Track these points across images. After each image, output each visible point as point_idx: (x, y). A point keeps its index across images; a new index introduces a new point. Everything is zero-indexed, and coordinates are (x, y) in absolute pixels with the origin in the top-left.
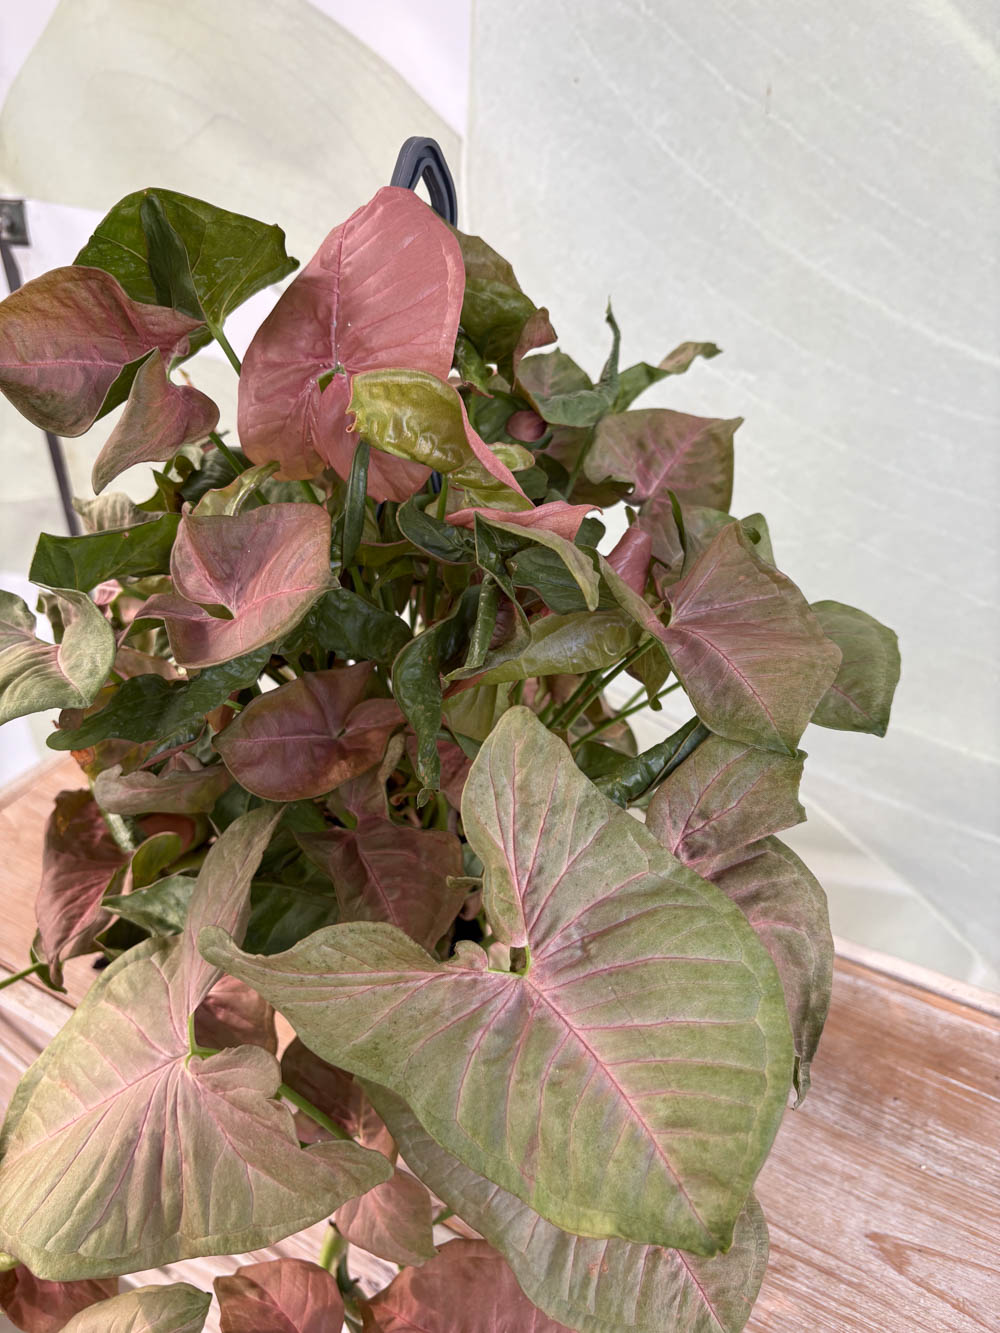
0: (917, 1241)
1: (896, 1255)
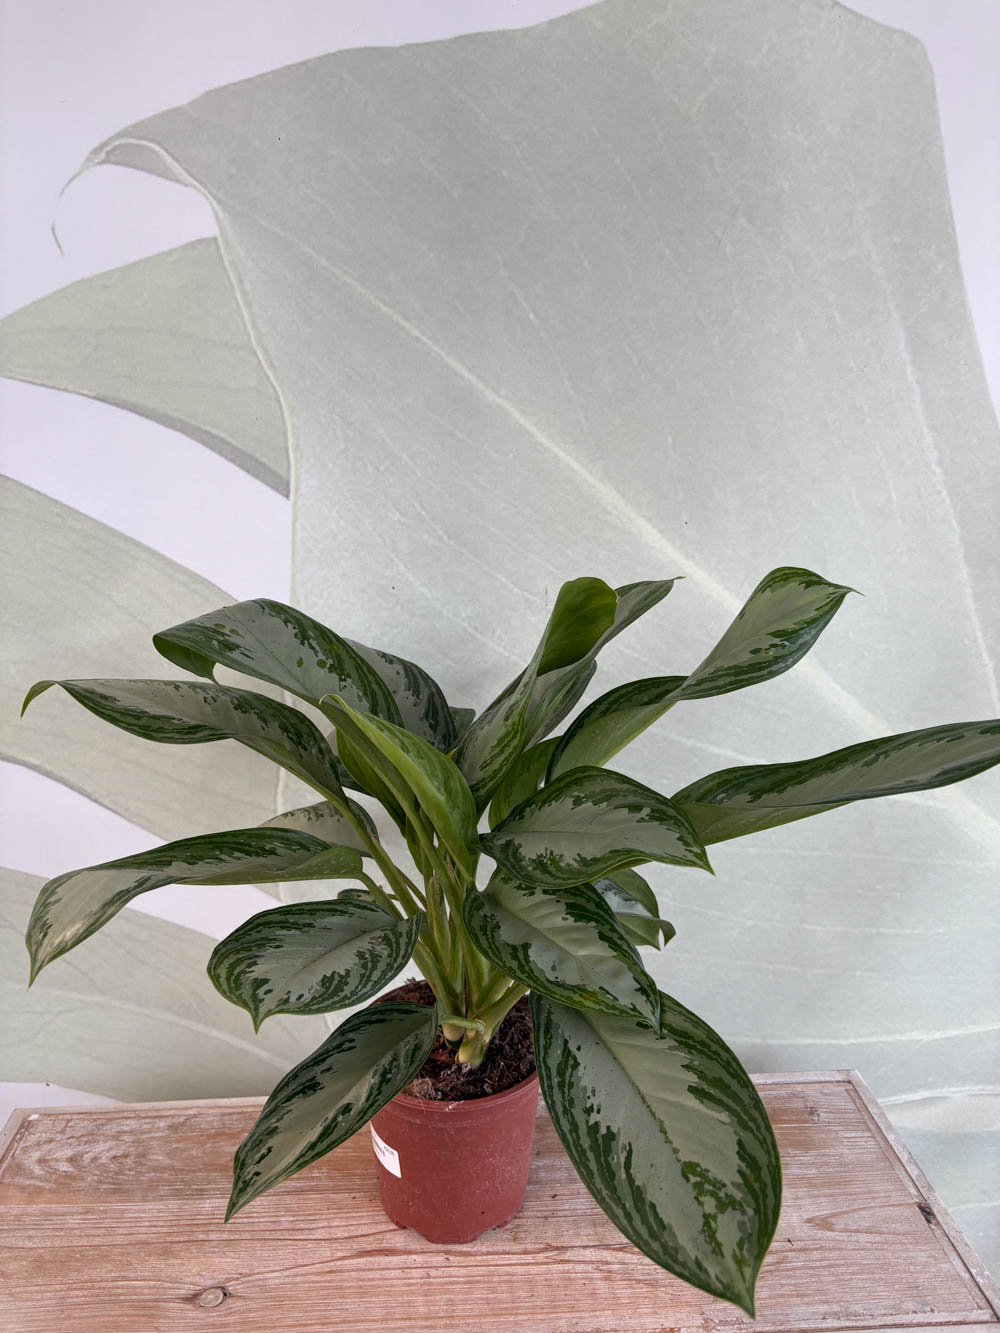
0: (828, 1212)
1: (824, 1224)
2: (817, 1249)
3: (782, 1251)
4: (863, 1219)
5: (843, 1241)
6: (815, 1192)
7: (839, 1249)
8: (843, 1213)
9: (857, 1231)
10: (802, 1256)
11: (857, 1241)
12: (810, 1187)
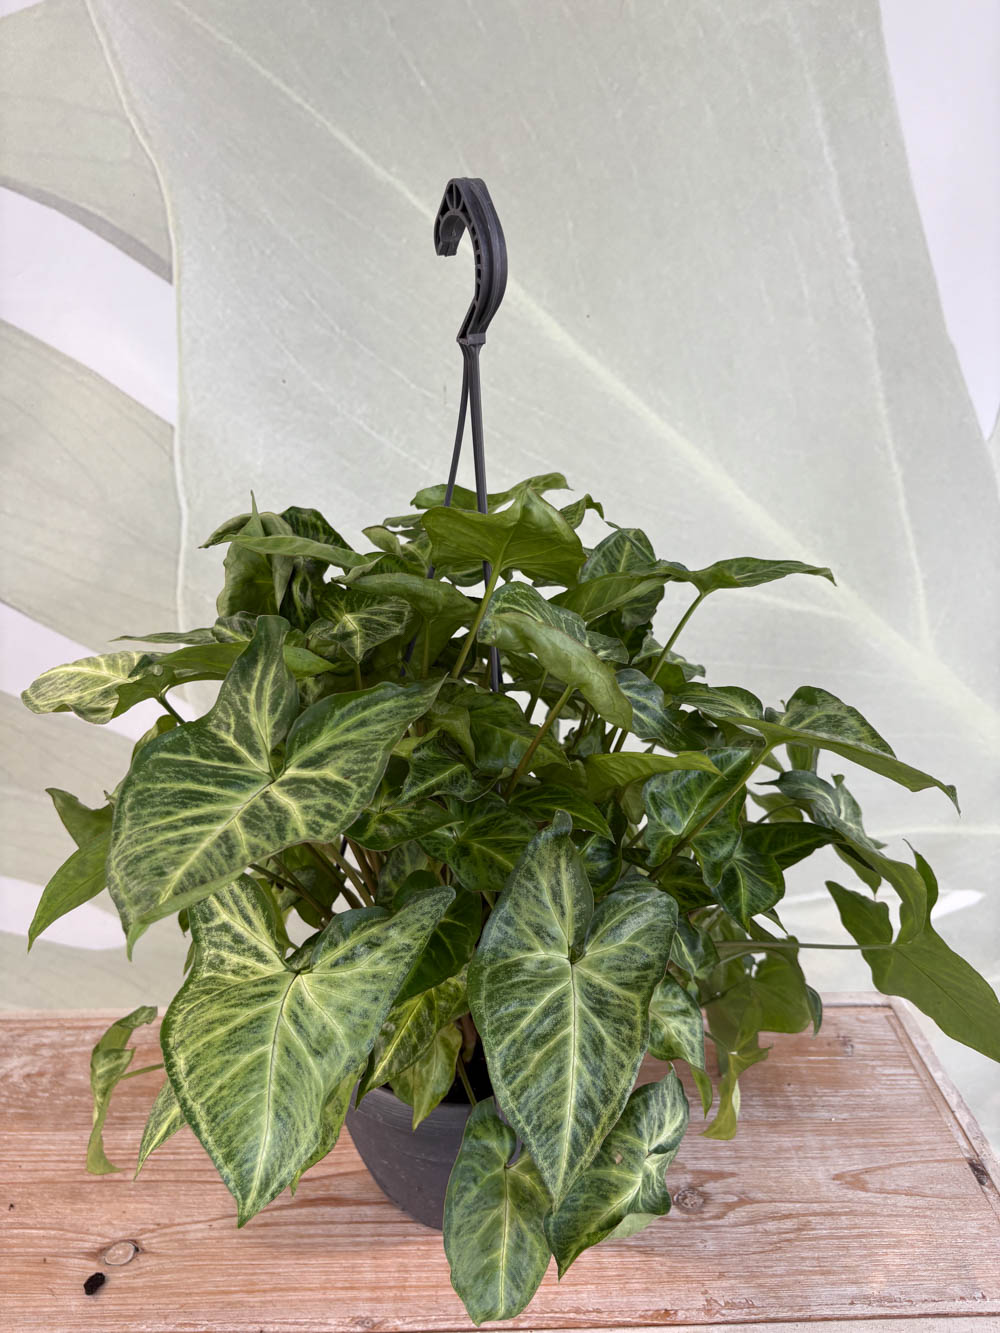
0: (861, 1167)
1: (856, 1181)
2: (846, 1214)
3: (804, 1215)
4: (903, 1178)
5: (878, 1205)
6: (846, 1141)
7: (874, 1214)
8: (880, 1168)
9: (896, 1192)
10: (829, 1222)
11: (895, 1205)
12: (840, 1135)
